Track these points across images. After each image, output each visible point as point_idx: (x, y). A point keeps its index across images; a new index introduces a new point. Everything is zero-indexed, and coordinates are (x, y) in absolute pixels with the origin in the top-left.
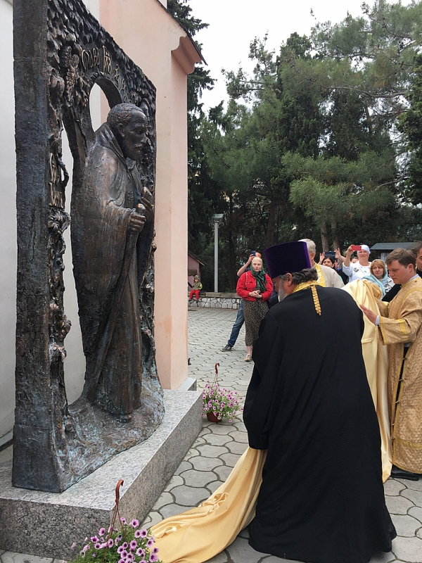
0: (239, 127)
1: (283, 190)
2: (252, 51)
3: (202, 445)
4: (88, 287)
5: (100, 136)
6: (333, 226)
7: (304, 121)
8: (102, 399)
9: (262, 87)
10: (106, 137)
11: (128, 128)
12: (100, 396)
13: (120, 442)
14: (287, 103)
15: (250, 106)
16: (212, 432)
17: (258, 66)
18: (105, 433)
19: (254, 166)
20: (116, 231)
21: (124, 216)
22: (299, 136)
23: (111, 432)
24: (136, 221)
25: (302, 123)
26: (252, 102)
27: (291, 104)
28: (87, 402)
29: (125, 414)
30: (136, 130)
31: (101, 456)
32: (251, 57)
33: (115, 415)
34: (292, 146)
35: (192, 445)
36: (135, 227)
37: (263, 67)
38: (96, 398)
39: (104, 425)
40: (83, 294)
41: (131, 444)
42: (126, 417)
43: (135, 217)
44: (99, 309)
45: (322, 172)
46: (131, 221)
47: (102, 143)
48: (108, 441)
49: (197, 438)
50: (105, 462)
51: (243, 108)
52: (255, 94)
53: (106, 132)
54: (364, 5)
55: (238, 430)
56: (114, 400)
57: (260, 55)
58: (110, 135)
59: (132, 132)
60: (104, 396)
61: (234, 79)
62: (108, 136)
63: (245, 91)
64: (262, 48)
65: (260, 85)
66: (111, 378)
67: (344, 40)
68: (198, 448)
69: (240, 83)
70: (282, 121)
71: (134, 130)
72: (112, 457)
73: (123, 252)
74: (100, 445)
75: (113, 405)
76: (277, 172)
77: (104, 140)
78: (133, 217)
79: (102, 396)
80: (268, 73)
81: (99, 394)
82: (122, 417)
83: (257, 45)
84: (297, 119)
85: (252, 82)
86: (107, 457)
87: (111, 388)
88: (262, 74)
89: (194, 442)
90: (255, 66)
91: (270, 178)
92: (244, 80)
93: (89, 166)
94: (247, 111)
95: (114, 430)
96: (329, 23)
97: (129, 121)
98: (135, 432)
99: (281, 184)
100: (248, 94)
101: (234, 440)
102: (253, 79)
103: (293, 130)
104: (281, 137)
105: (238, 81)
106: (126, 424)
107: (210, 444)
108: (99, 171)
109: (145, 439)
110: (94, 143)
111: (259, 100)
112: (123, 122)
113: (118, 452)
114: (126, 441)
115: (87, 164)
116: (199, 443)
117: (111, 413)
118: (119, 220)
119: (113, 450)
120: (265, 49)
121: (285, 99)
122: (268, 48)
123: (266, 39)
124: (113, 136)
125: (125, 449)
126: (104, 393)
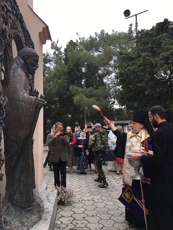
0: (48, 75)
1: (69, 100)
2: (52, 46)
3: (60, 218)
4: (12, 138)
5: (17, 62)
6: (89, 115)
7: (77, 73)
8: (16, 200)
9: (57, 60)
10: (20, 62)
11: (30, 59)
13: (28, 223)
14: (69, 66)
15: (52, 67)
16: (63, 210)
17: (55, 52)
18: (20, 219)
19: (57, 90)
20: (29, 107)
21: (33, 100)
22: (75, 79)
23: (23, 218)
24: (41, 102)
25: (76, 74)
26: (53, 66)
27: (71, 67)
28: (9, 202)
29: (29, 207)
30: (34, 60)
32: (52, 48)
33: (24, 208)
34: (72, 83)
35: (56, 219)
36: (40, 106)
37: (57, 53)
38: (13, 200)
39: (19, 215)
40: (8, 142)
41: (34, 224)
42: (30, 209)
43: (40, 101)
44: (17, 150)
45: (86, 93)
46: (38, 103)
47: (18, 65)
48: (23, 224)
49: (57, 214)
51: (49, 68)
52: (54, 63)
53: (20, 60)
54: (96, 33)
55: (74, 207)
56: (23, 199)
57: (55, 48)
58: (22, 61)
59: (32, 61)
60: (18, 198)
61: (45, 56)
62: (21, 61)
63: (50, 61)
64: (56, 45)
65: (56, 59)
66: (21, 187)
67: (90, 45)
68: (59, 219)
69: (48, 58)
70: (68, 73)
71: (33, 60)
73: (33, 119)
74: (19, 227)
75: (23, 203)
76: (66, 93)
77: (19, 63)
78: (39, 100)
79: (16, 198)
80: (59, 55)
81: (15, 197)
82: (27, 209)
83: (54, 44)
84: (74, 72)
85: (52, 58)
87: (22, 193)
88: (57, 55)
89: (56, 217)
90: (54, 52)
91: (63, 95)
92: (49, 57)
93: (12, 75)
94: (51, 69)
95: (25, 217)
96: (84, 38)
97: (31, 56)
98: (35, 216)
99: (68, 98)
100: (51, 63)
101: (75, 213)
102: (53, 57)
103: (72, 77)
104: (67, 79)
105: (47, 57)
106: (30, 212)
107: (64, 217)
108: (18, 78)
109: (40, 220)
110: (14, 64)
111: (55, 65)
112: (28, 56)
113: (28, 229)
114: (31, 222)
115: (11, 74)
116: (59, 217)
117: (21, 207)
118: (31, 102)
119: (25, 229)
120: (57, 46)
121: (68, 65)
122: (59, 46)
123: (58, 42)
124: (23, 62)
125: (31, 227)
126: (18, 196)
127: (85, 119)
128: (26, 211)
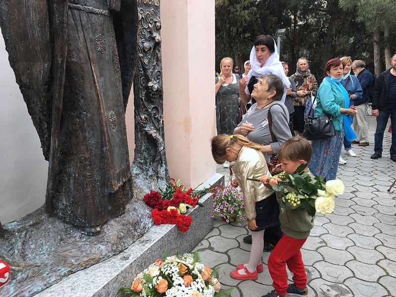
3: (204, 249)
8: (63, 210)
12: (61, 206)
13: (78, 259)
16: (220, 234)
18: (60, 250)
23: (69, 248)
29: (91, 227)
31: (43, 279)
33: (78, 227)
35: (193, 249)
39: (61, 240)
41: (92, 262)
42: (93, 230)
48: (61, 260)
49: (202, 240)
50: (48, 286)
56: (77, 211)
60: (66, 207)
66: (72, 187)
72: (61, 279)
74: (46, 265)
75: (76, 217)
79: (62, 207)
81: (60, 204)
82: (88, 229)
86: (53, 279)
87: (73, 198)
89: (196, 245)
95: (75, 246)
98: (102, 247)
101: (239, 247)
106: (93, 238)
107: (212, 249)
109: (114, 255)
113: (71, 272)
114: (86, 259)
116: (202, 247)
117: (74, 225)
119: (64, 270)
125: (82, 268)
126: (65, 203)
127: (375, 44)
128: (85, 234)
